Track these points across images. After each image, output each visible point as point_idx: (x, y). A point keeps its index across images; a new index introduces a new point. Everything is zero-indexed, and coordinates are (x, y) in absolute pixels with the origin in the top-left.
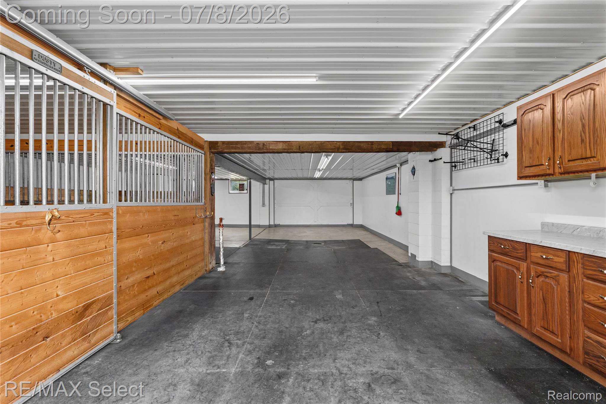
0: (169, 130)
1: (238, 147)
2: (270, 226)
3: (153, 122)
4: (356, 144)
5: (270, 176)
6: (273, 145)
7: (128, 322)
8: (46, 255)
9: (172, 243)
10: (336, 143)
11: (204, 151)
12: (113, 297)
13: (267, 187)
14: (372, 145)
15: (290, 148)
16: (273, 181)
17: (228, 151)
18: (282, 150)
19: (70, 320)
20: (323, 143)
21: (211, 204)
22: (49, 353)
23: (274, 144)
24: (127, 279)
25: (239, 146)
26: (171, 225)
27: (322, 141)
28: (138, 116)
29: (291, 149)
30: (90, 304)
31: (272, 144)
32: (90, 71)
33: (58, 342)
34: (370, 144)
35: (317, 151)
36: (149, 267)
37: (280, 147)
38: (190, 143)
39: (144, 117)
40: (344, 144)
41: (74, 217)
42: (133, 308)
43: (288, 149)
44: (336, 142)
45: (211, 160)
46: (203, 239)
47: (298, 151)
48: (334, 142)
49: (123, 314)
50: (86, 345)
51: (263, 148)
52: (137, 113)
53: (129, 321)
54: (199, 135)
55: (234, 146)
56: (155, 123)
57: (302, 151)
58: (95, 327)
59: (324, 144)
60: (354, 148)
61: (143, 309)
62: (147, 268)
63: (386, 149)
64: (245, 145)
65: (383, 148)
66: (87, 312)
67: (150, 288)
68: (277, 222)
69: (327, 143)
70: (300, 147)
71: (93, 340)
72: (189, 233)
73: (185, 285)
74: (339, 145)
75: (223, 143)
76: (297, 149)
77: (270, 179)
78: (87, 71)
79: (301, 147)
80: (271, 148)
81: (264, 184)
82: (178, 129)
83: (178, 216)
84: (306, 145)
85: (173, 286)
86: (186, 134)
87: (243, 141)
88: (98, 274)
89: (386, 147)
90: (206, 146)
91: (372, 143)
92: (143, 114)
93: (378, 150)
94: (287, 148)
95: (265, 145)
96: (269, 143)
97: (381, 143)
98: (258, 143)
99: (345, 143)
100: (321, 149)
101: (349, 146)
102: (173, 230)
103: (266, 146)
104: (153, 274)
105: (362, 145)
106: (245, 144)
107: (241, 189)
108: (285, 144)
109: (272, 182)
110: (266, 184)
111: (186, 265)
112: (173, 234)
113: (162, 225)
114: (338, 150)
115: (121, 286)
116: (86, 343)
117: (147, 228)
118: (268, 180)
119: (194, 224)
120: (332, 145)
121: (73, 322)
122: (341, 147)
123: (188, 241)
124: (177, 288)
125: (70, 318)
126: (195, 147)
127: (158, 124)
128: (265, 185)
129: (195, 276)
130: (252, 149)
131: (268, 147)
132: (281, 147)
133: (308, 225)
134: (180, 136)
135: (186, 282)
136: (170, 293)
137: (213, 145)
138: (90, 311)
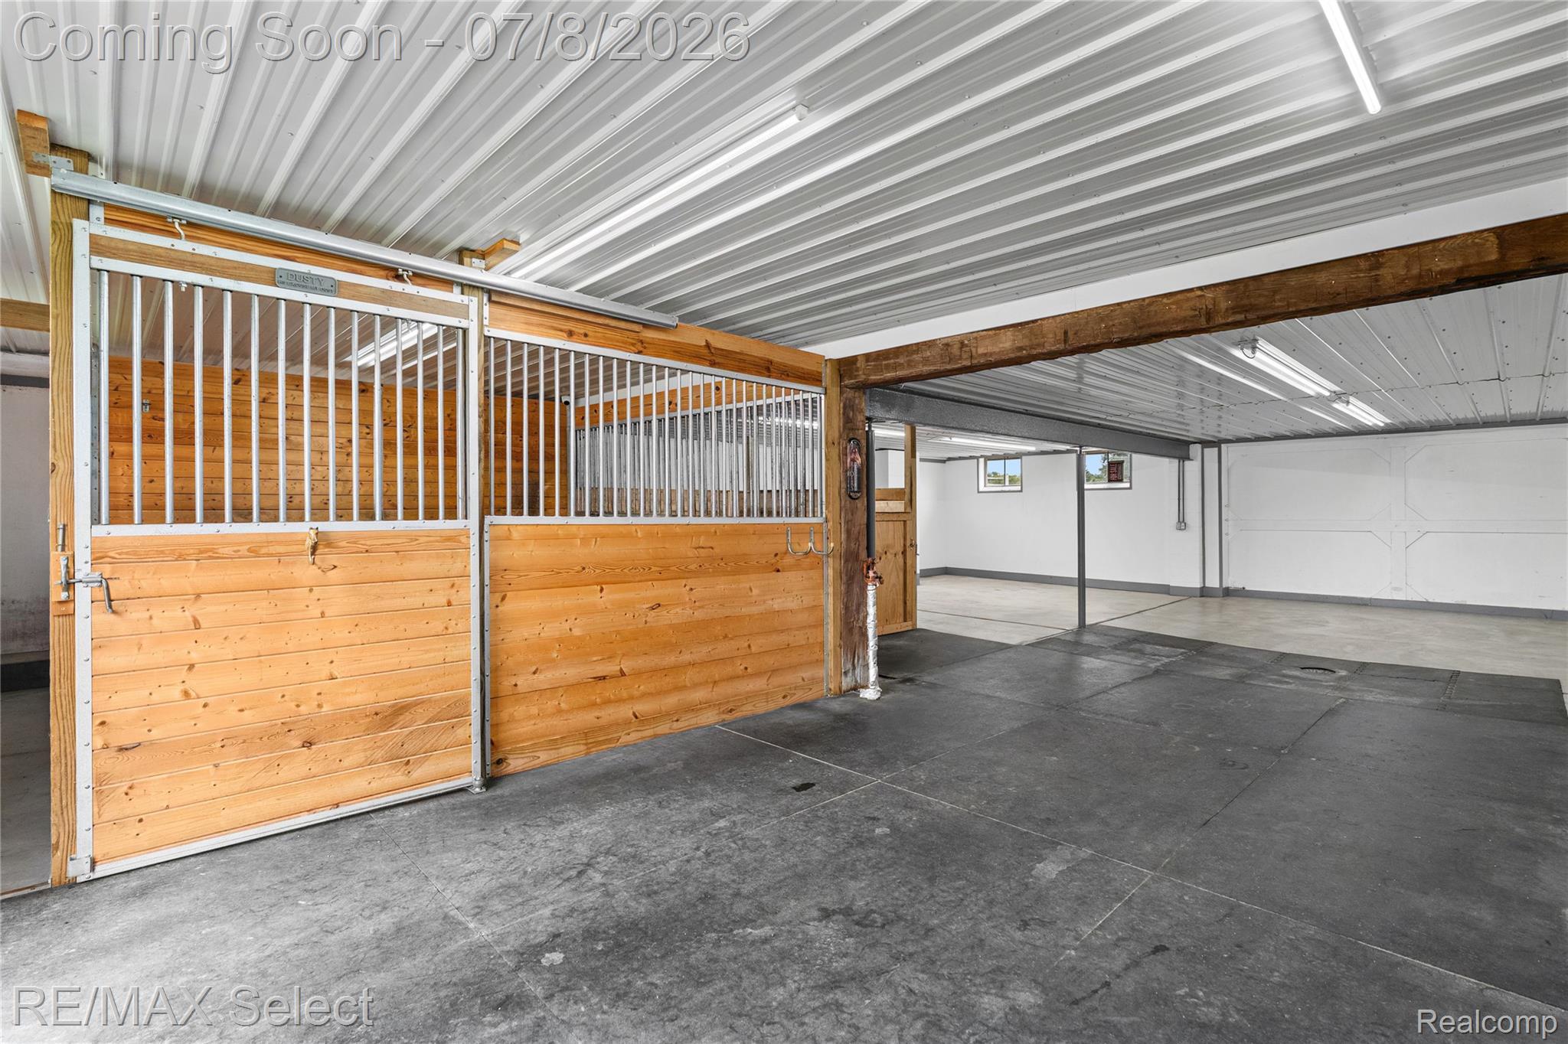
0: (675, 351)
1: (901, 365)
2: (1204, 592)
3: (618, 341)
4: (1293, 281)
5: (1210, 432)
6: (987, 342)
7: (537, 761)
8: (307, 606)
9: (689, 612)
10: (1199, 293)
11: (821, 386)
12: (469, 702)
13: (1192, 468)
14: (1378, 266)
15: (1035, 342)
16: (1216, 449)
17: (878, 377)
18: (1013, 350)
19: (360, 725)
20: (1149, 305)
21: (847, 522)
22: (314, 771)
23: (990, 336)
24: (534, 673)
25: (901, 360)
26: (683, 568)
27: (1143, 299)
28: (565, 335)
29: (1038, 345)
30: (408, 705)
31: (983, 338)
32: (411, 274)
33: (334, 757)
34: (1363, 264)
35: (1126, 335)
36: (605, 657)
37: (1006, 344)
38: (760, 374)
39: (586, 335)
40: (1232, 291)
41: (368, 543)
42: (554, 735)
43: (1032, 347)
44: (1200, 288)
45: (845, 407)
46: (817, 608)
47: (1061, 347)
48: (1191, 290)
49: (523, 741)
50: (399, 778)
51: (961, 356)
52: (561, 330)
53: (541, 760)
54: (803, 349)
55: (892, 361)
56: (623, 342)
57: (1075, 345)
58: (423, 750)
59: (1152, 308)
60: (1280, 301)
61: (584, 742)
62: (600, 658)
63: (1461, 269)
64: (915, 356)
65: (1441, 272)
66: (401, 717)
67: (608, 702)
68: (1231, 582)
69: (1165, 301)
70: (1066, 333)
71: (418, 773)
72: (755, 592)
73: (737, 715)
74: (1214, 299)
75: (868, 357)
76: (1058, 342)
77: (1205, 444)
78: (405, 276)
79: (1069, 334)
80: (981, 351)
81: (1185, 457)
82: (708, 346)
83: (712, 548)
84: (1087, 323)
85: (692, 709)
86: (740, 353)
87: (911, 345)
88: (427, 651)
89: (1460, 263)
90: (827, 374)
91: (1376, 259)
92: (579, 329)
93: (1410, 285)
94: (1026, 342)
95: (967, 346)
96: (976, 338)
97: (1430, 247)
98: (946, 345)
99: (1241, 286)
100: (1140, 328)
101: (1260, 295)
102: (690, 580)
103: (967, 349)
104: (619, 673)
105: (1322, 278)
106: (917, 352)
107: (1113, 476)
108: (1019, 331)
109: (1211, 453)
110: (1189, 459)
111: (746, 668)
112: (691, 589)
113: (650, 569)
114: (1208, 320)
115: (516, 685)
116: (400, 773)
117: (597, 571)
118: (1199, 446)
119: (778, 571)
120: (1186, 306)
121: (367, 729)
122: (1223, 305)
123: (754, 610)
124: (709, 718)
125: (361, 722)
126: (783, 379)
127: (633, 345)
128: (1187, 463)
129: (784, 697)
130: (933, 364)
131: (974, 350)
132: (1008, 345)
133: (1362, 599)
134: (718, 360)
135: (743, 708)
136: (680, 725)
137: (845, 366)
138: (407, 717)
